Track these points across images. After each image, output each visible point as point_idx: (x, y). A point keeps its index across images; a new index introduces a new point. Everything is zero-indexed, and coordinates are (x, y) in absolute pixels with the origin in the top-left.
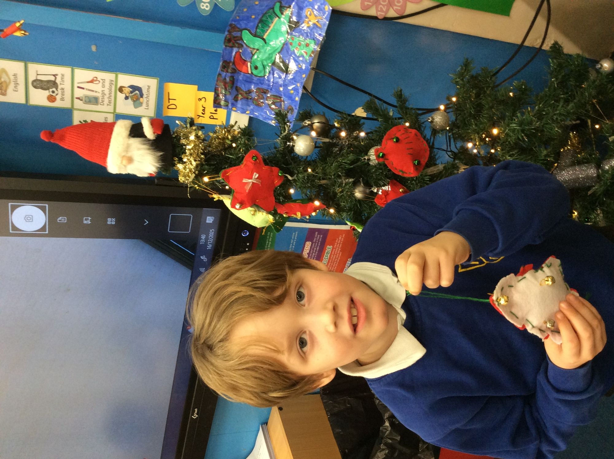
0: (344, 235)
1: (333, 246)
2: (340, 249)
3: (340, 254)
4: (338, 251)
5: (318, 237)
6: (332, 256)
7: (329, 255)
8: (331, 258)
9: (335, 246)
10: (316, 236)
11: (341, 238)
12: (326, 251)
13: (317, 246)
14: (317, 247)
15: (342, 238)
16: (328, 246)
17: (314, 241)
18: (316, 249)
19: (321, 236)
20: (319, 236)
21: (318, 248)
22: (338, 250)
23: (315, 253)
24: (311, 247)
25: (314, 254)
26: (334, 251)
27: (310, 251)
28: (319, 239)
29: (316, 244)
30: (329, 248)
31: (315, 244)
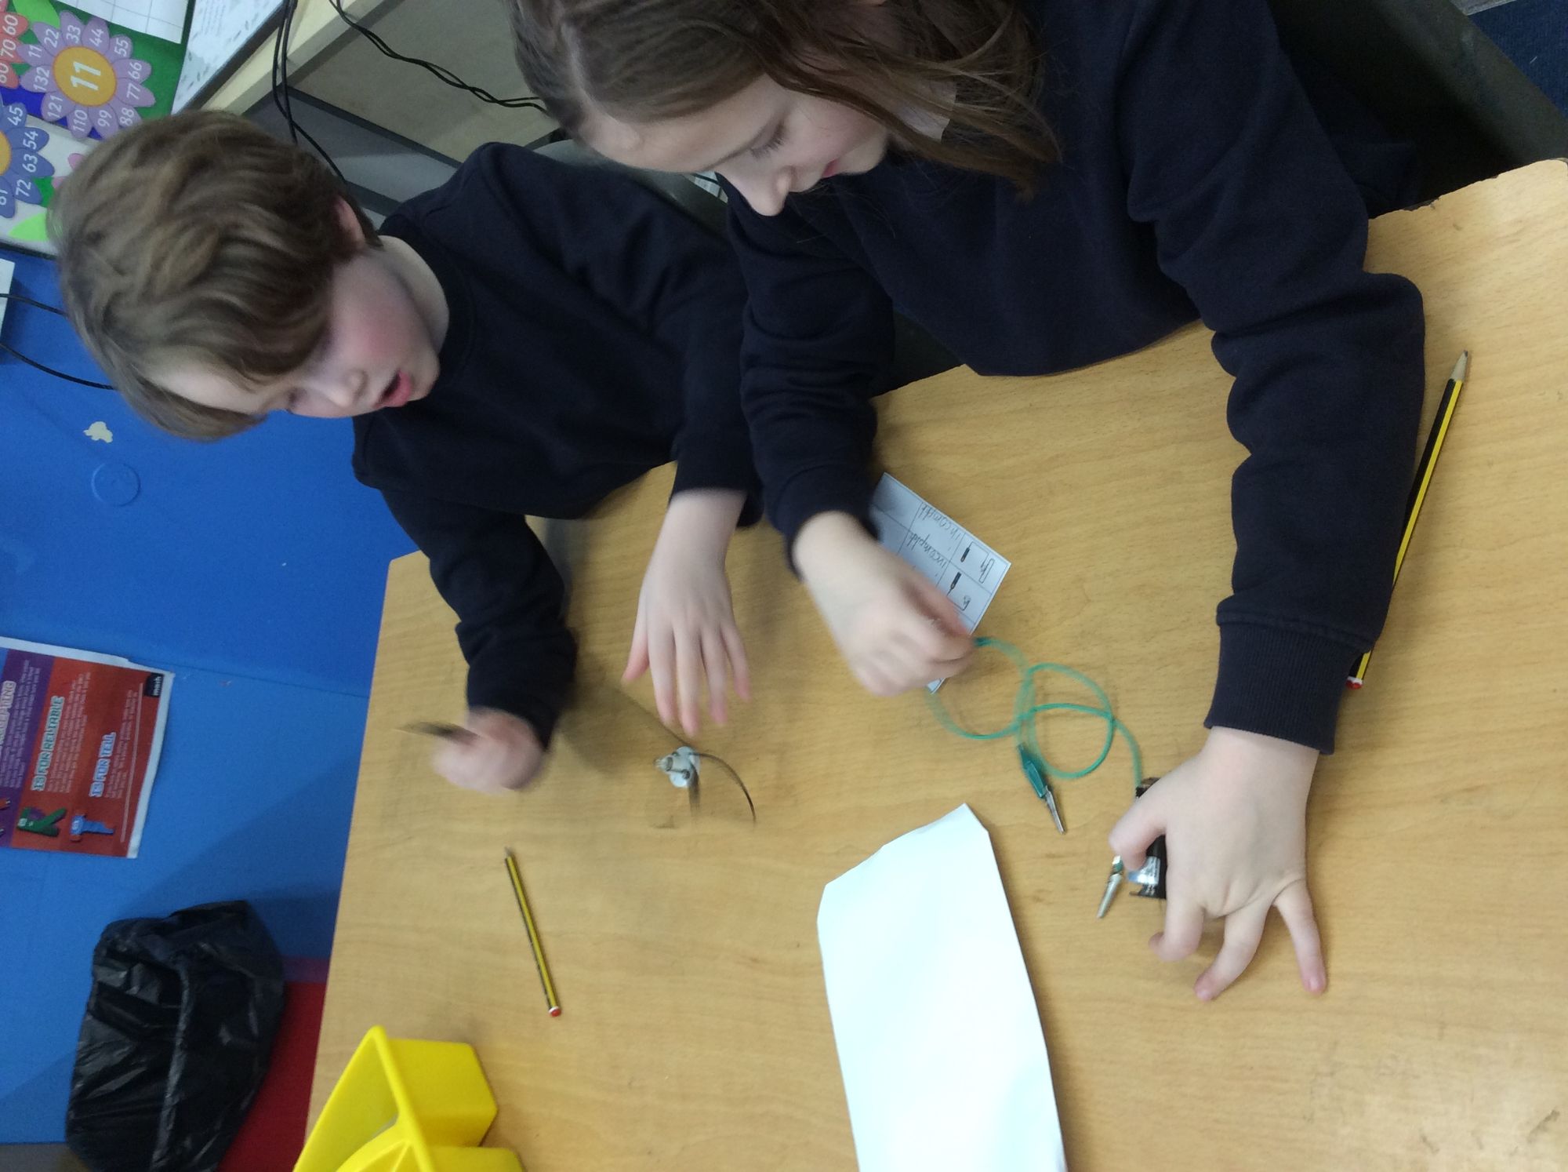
0: (88, 675)
1: (67, 696)
2: (82, 708)
3: (85, 720)
4: (78, 710)
5: (30, 673)
6: (66, 723)
7: (59, 718)
8: (65, 727)
9: (71, 697)
10: (25, 668)
11: (82, 682)
12: (51, 710)
13: (30, 694)
14: (29, 696)
15: (84, 680)
16: (55, 699)
17: (22, 680)
18: (28, 701)
19: (38, 671)
20: (32, 669)
21: (32, 699)
22: (78, 708)
23: (26, 710)
24: (15, 694)
25: (23, 713)
26: (68, 712)
27: (14, 704)
28: (33, 677)
29: (28, 690)
30: (57, 702)
31: (24, 689)
